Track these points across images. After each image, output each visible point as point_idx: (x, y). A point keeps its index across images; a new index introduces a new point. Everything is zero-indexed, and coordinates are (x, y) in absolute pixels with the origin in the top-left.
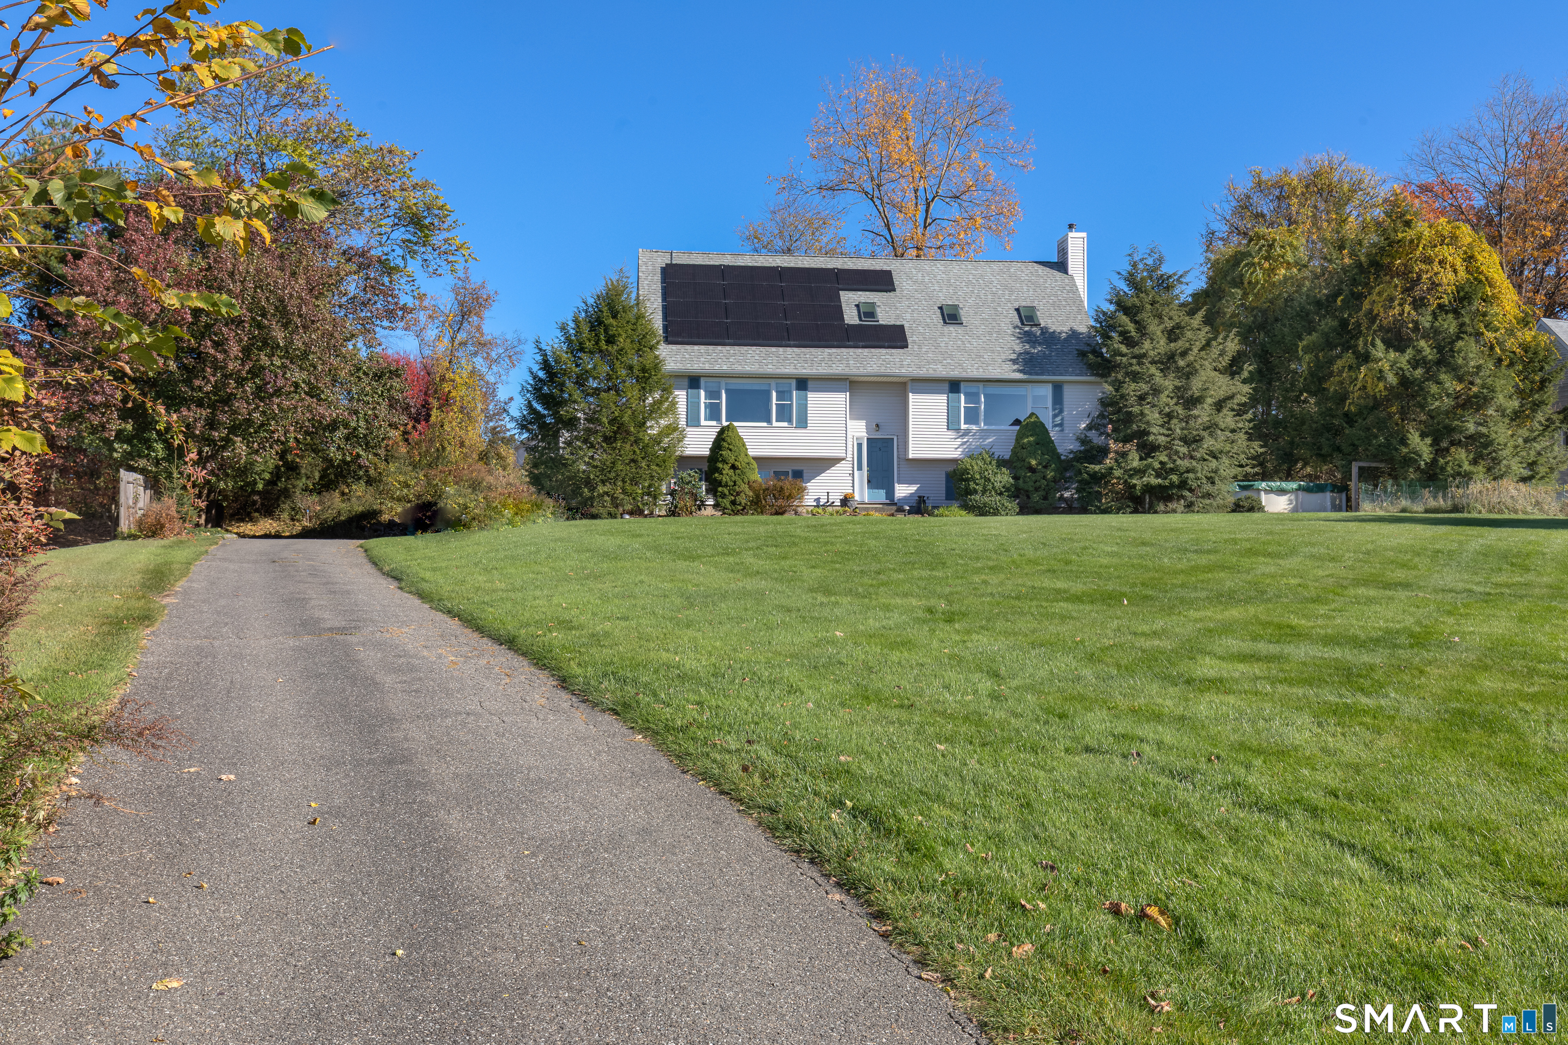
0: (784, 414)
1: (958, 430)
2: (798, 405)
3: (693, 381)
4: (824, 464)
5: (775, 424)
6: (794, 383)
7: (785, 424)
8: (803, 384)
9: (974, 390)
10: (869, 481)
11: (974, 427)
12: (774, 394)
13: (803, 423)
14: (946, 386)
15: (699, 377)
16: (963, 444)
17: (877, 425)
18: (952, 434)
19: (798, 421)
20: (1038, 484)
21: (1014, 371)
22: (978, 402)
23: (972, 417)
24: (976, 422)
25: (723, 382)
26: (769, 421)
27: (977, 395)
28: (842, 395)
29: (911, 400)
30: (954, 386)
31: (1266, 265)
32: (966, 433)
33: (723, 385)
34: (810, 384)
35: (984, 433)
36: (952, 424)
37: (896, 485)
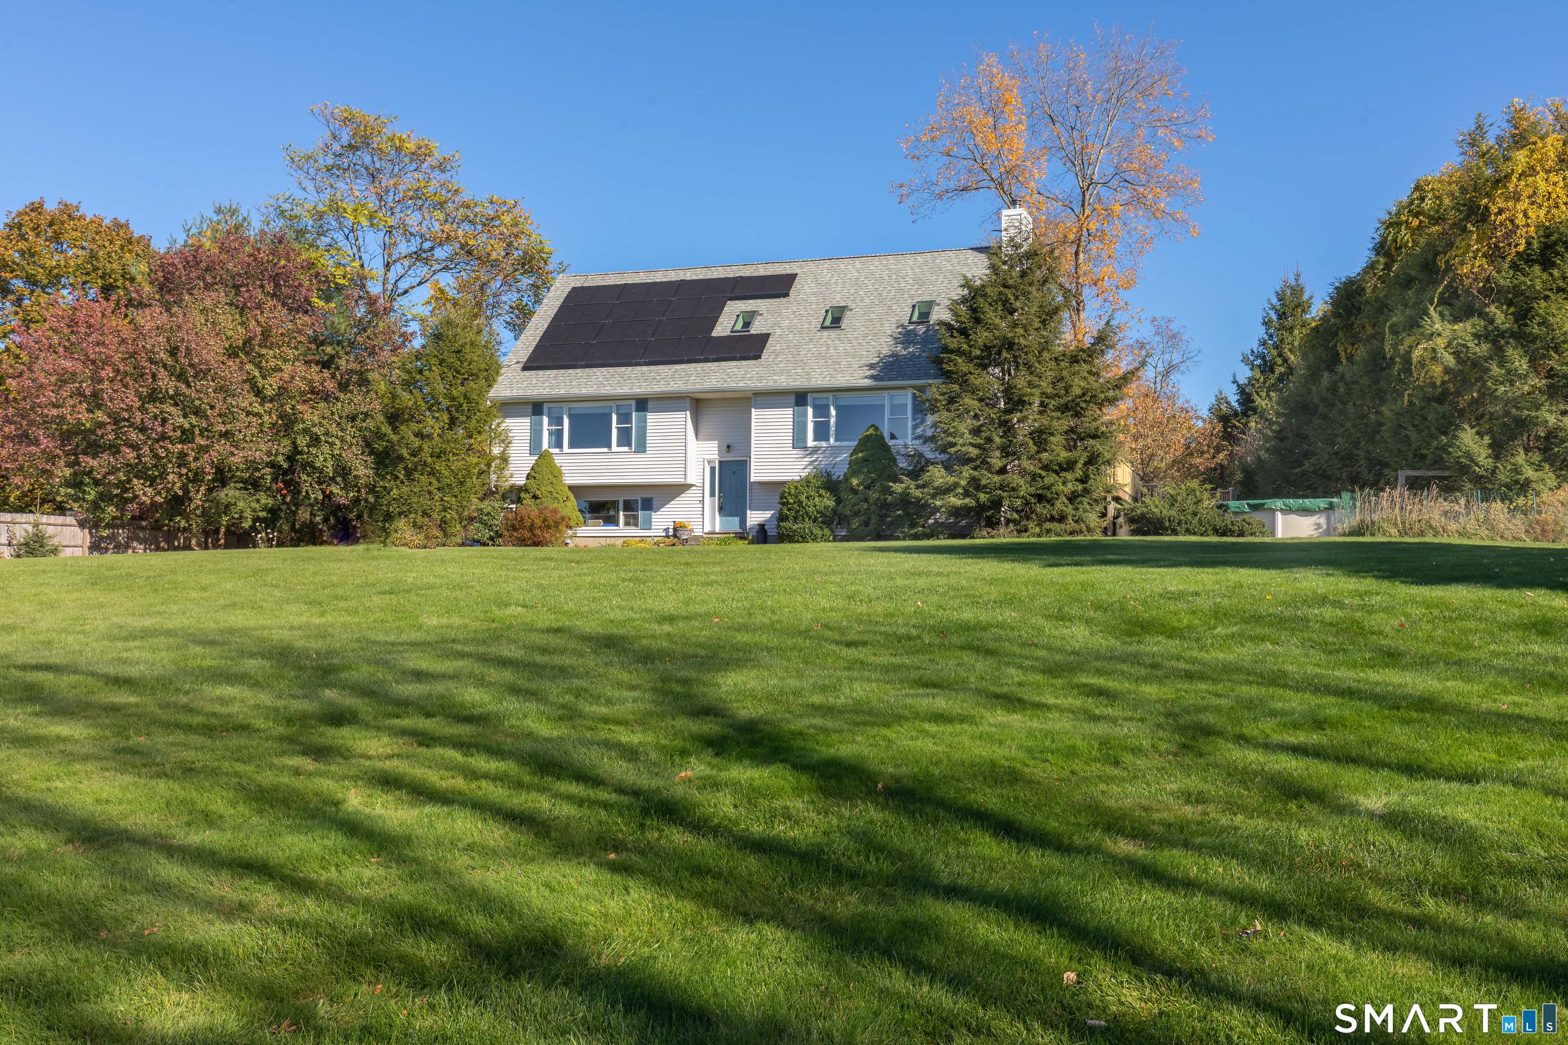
0: (625, 438)
1: (805, 448)
2: (638, 427)
3: (536, 408)
4: (675, 490)
5: (614, 448)
6: (633, 403)
7: (626, 449)
8: (642, 404)
9: (824, 402)
10: (721, 509)
11: (824, 444)
12: (614, 417)
13: (642, 447)
14: (792, 399)
15: (542, 403)
16: (811, 463)
17: (728, 447)
18: (798, 453)
19: (637, 446)
20: (856, 507)
21: (866, 377)
22: (828, 415)
23: (821, 432)
24: (827, 439)
25: (565, 407)
26: (609, 447)
27: (827, 407)
28: (681, 415)
29: (753, 417)
30: (800, 398)
31: (1416, 223)
32: (815, 450)
33: (566, 410)
34: (650, 405)
35: (835, 451)
36: (798, 441)
37: (748, 512)
